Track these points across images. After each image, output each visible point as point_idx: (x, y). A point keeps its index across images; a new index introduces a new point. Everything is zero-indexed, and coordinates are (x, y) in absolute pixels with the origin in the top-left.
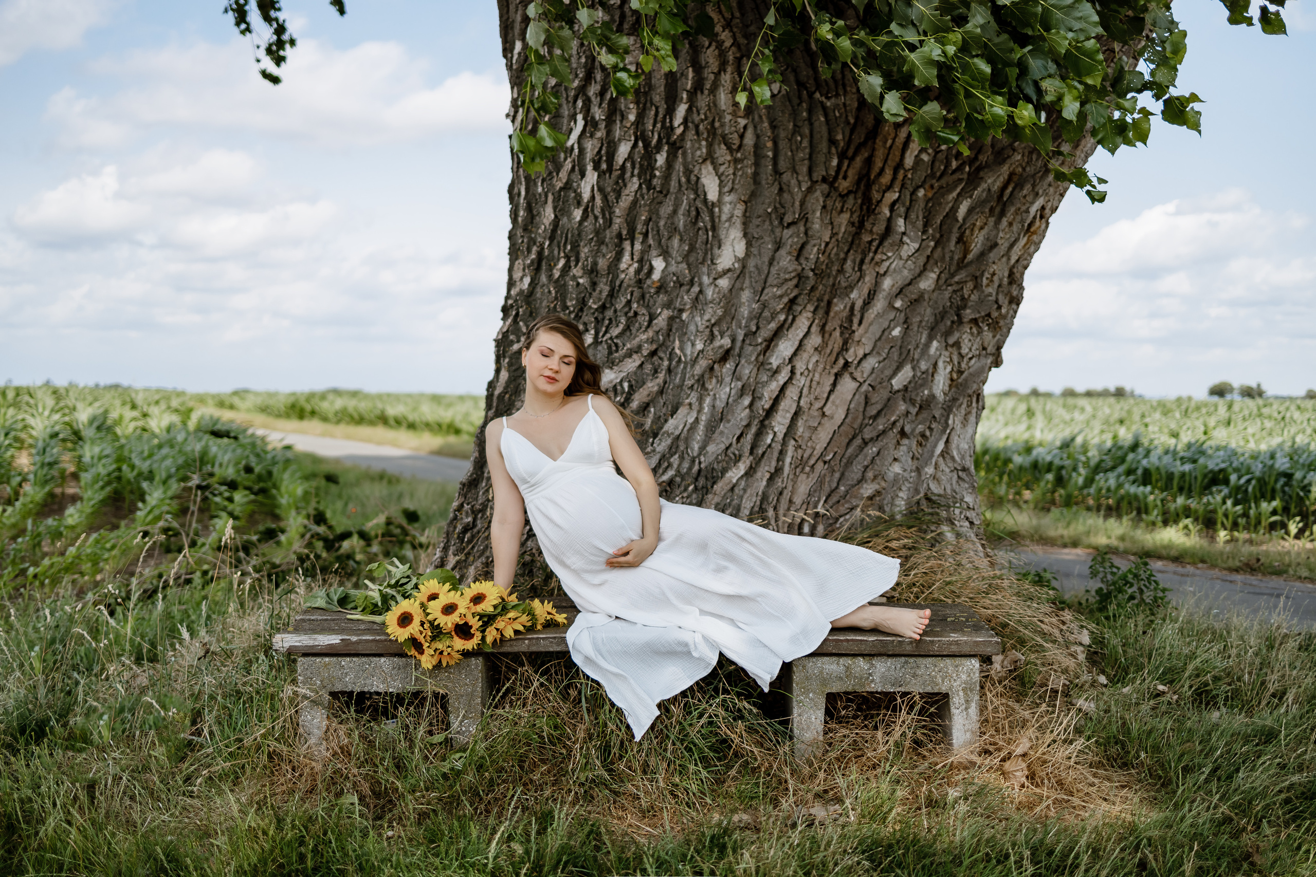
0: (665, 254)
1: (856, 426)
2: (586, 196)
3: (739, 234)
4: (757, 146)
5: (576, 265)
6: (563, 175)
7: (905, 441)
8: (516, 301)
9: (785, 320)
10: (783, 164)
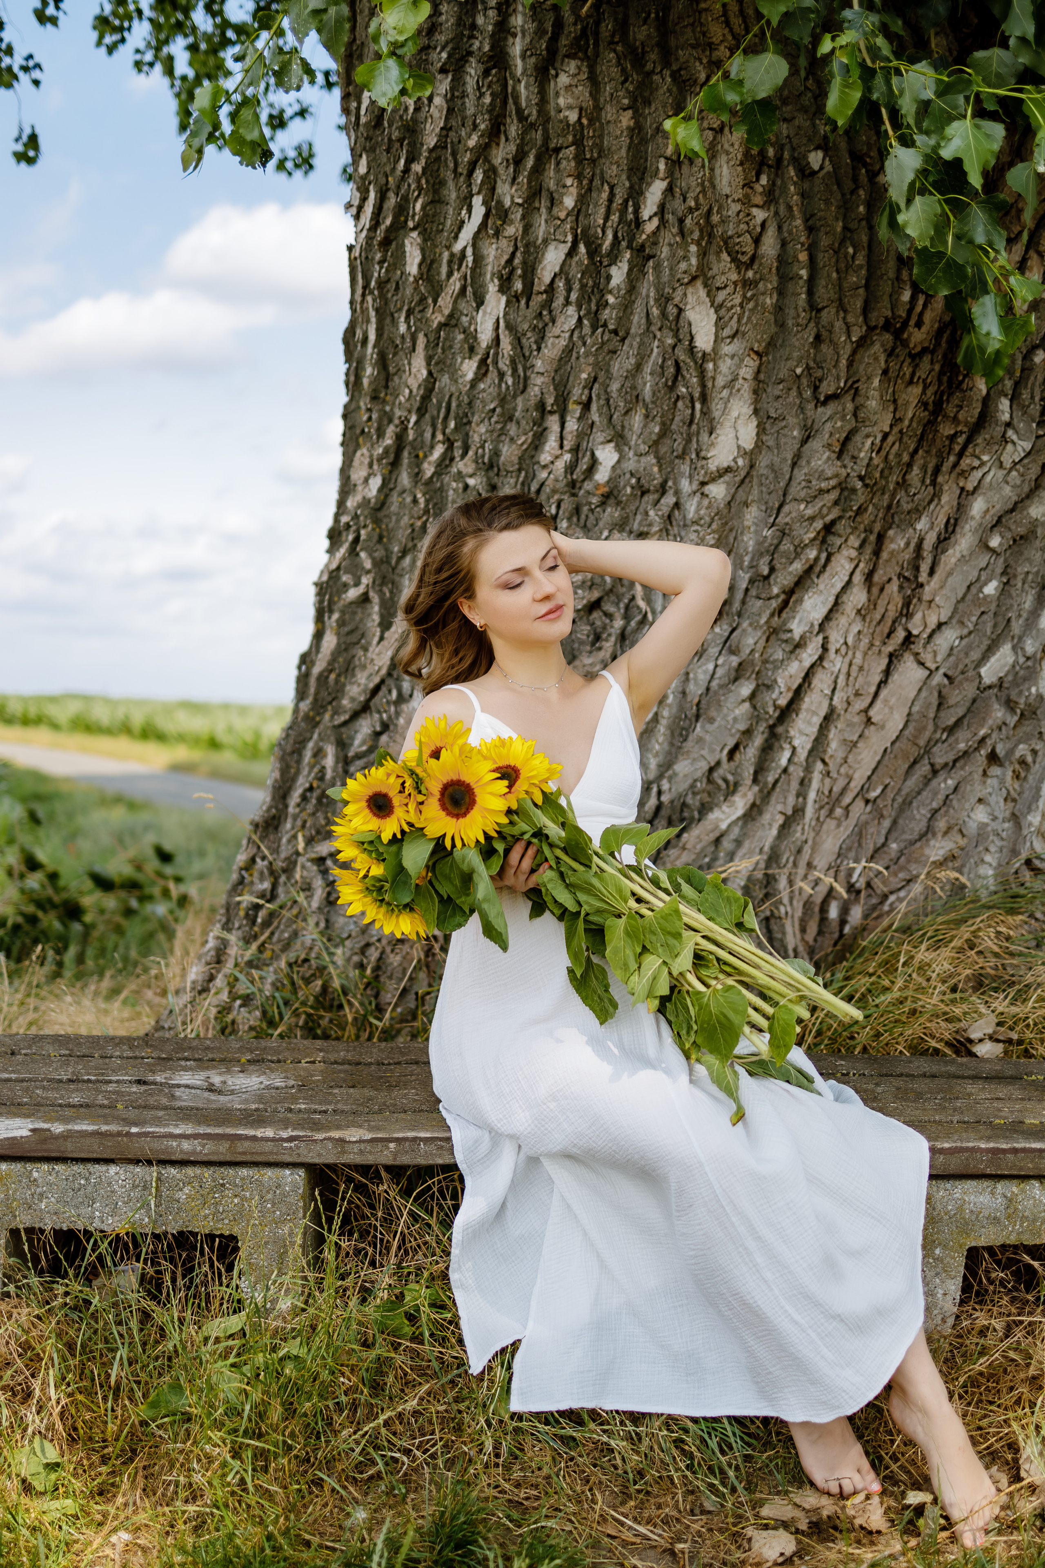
0: (619, 439)
1: (922, 742)
2: (485, 336)
3: (748, 410)
4: (784, 261)
5: (463, 456)
6: (446, 302)
7: (995, 771)
8: (356, 517)
9: (817, 559)
10: (824, 293)
